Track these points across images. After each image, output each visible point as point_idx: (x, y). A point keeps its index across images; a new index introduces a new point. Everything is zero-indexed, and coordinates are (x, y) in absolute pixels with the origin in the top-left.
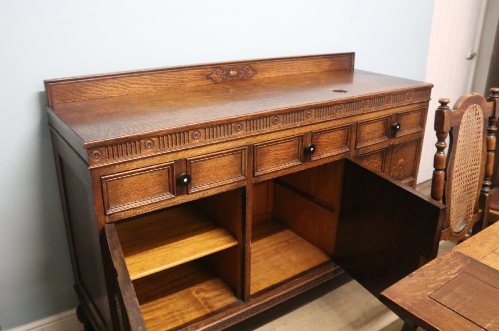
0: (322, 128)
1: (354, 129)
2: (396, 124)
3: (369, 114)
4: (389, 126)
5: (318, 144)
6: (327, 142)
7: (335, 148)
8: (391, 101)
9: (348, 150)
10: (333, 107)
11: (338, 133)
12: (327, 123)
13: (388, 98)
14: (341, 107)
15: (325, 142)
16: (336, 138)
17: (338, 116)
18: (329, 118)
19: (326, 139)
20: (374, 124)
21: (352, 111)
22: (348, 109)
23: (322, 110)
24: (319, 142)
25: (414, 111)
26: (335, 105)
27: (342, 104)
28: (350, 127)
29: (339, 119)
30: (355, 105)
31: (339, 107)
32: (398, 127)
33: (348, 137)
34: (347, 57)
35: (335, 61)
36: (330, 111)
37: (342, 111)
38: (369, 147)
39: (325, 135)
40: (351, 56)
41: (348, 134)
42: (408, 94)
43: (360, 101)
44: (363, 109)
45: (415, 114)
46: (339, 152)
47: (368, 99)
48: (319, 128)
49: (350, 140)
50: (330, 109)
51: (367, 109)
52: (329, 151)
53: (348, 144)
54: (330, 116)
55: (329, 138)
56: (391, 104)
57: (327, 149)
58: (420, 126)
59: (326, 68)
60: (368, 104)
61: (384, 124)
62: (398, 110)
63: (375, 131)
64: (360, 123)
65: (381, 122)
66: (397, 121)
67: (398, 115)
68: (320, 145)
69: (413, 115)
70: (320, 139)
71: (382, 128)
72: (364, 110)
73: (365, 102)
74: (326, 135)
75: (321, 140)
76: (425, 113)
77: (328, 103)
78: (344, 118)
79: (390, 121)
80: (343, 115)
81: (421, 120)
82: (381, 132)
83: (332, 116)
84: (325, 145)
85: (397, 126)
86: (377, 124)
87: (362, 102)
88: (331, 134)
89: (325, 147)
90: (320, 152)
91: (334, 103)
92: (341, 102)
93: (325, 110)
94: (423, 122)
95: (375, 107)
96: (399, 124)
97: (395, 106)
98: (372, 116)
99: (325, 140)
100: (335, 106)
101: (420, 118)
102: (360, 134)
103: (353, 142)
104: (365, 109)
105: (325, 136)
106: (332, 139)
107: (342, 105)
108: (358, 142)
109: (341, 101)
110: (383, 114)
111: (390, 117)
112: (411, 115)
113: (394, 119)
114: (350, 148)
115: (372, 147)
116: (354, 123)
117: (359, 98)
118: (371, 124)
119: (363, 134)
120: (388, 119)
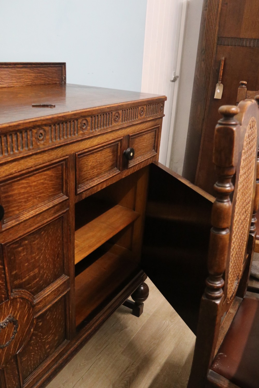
0: (13, 171)
1: (71, 164)
2: (128, 150)
3: (91, 140)
4: (119, 154)
5: (11, 199)
6: (28, 192)
7: (42, 200)
8: (121, 119)
9: (65, 197)
10: (30, 133)
11: (47, 174)
12: (22, 161)
13: (117, 115)
14: (45, 131)
15: (24, 193)
16: (43, 183)
17: (41, 146)
18: (24, 152)
19: (25, 188)
20: (99, 154)
21: (65, 137)
22: (57, 134)
23: (9, 140)
24: (12, 196)
25: (147, 132)
26: (34, 127)
27: (46, 125)
28: (64, 162)
29: (44, 152)
30: (69, 126)
31: (41, 131)
32: (132, 154)
33: (62, 179)
34: (56, 69)
35: (40, 73)
36: (25, 139)
37: (47, 137)
38: (96, 187)
39: (21, 182)
40: (62, 66)
41: (62, 174)
42: (140, 108)
43: (77, 120)
44: (81, 132)
45: (149, 135)
46: (51, 205)
47: (88, 116)
48: (7, 173)
49: (66, 183)
50: (24, 135)
51: (88, 131)
52: (33, 208)
53: (64, 189)
54: (26, 149)
55: (30, 186)
56: (120, 123)
57: (29, 204)
58: (154, 149)
59: (29, 82)
60: (90, 124)
61: (113, 152)
62: (129, 131)
63: (101, 164)
64: (79, 155)
65: (108, 150)
66: (128, 147)
67: (129, 139)
68: (15, 200)
69: (146, 136)
70: (13, 190)
71: (111, 157)
72: (83, 134)
73: (84, 122)
74: (24, 181)
75: (16, 192)
76: (158, 132)
77: (19, 125)
78: (52, 149)
79: (121, 147)
80: (50, 144)
81: (155, 142)
82: (110, 163)
83: (31, 147)
84: (24, 198)
85: (130, 153)
86: (103, 152)
87: (80, 121)
88: (32, 178)
89: (25, 202)
90: (17, 212)
91: (31, 125)
92: (44, 123)
93: (15, 139)
94: (157, 144)
95: (100, 129)
96: (132, 151)
97: (125, 125)
98: (95, 142)
99: (23, 191)
100: (35, 131)
101: (153, 140)
102: (81, 170)
103: (72, 184)
104: (85, 131)
105: (23, 183)
106: (35, 186)
107: (47, 128)
108: (79, 184)
109: (44, 120)
110: (111, 138)
111: (121, 141)
112: (144, 136)
113: (125, 143)
114: (67, 195)
115: (100, 186)
116: (70, 155)
117: (75, 115)
118: (95, 154)
119: (85, 169)
120: (117, 145)
